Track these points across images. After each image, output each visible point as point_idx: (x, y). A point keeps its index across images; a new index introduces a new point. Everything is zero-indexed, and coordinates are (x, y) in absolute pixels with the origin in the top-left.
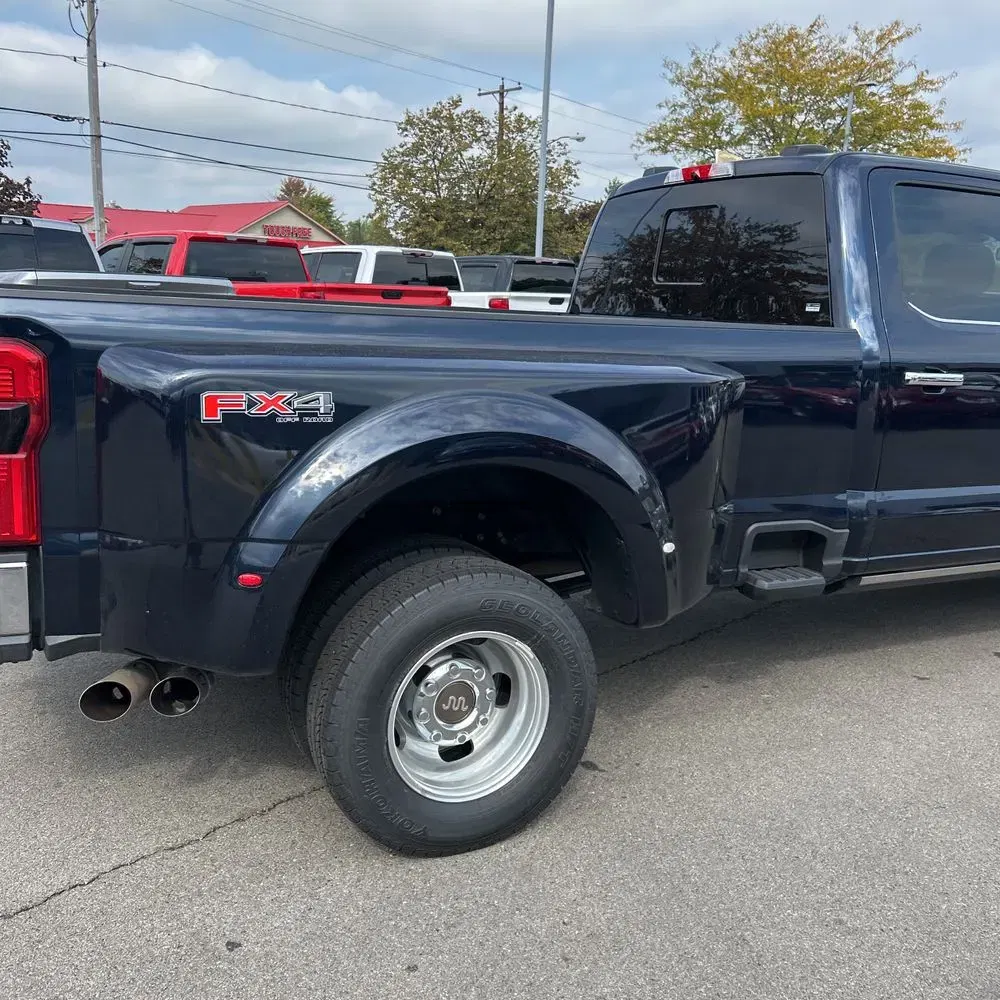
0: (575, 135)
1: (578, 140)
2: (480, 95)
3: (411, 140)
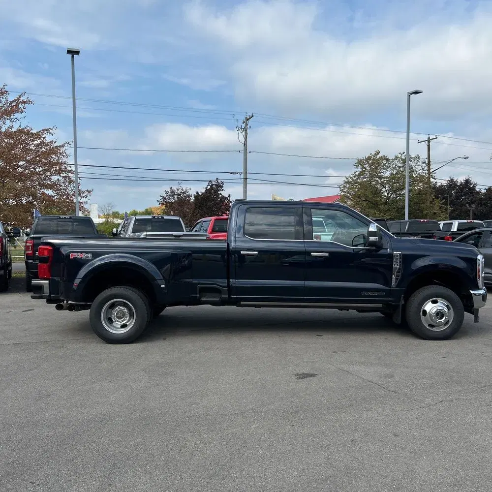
0: (464, 157)
1: (465, 158)
2: (419, 143)
3: (359, 170)
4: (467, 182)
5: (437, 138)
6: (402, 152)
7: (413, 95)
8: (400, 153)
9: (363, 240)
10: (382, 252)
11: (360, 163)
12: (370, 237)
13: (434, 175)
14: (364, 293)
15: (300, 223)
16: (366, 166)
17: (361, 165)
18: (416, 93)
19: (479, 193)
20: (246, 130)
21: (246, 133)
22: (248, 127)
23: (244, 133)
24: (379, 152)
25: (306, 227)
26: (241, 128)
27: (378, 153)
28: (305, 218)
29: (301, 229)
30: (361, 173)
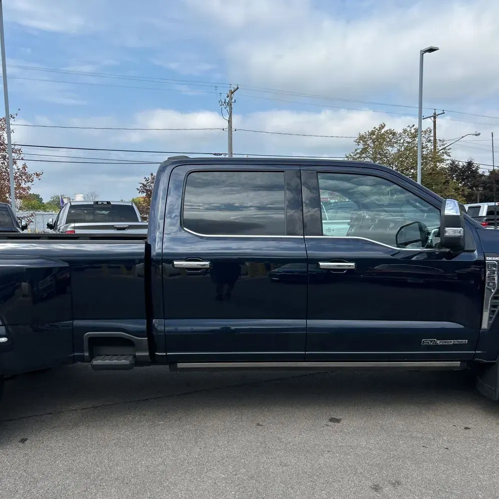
0: (475, 133)
1: (476, 135)
3: (361, 146)
4: (470, 164)
5: (444, 113)
6: (411, 126)
7: (427, 53)
8: (409, 126)
9: (418, 233)
10: (462, 257)
11: (362, 138)
12: (447, 229)
13: (448, 151)
14: (426, 342)
15: (297, 204)
16: (369, 142)
17: (363, 141)
18: (431, 50)
19: (482, 175)
20: (231, 105)
21: (231, 109)
22: (233, 101)
23: (228, 109)
24: (385, 125)
25: (308, 211)
26: (225, 102)
27: (383, 127)
28: (306, 194)
29: (296, 214)
30: (364, 150)
